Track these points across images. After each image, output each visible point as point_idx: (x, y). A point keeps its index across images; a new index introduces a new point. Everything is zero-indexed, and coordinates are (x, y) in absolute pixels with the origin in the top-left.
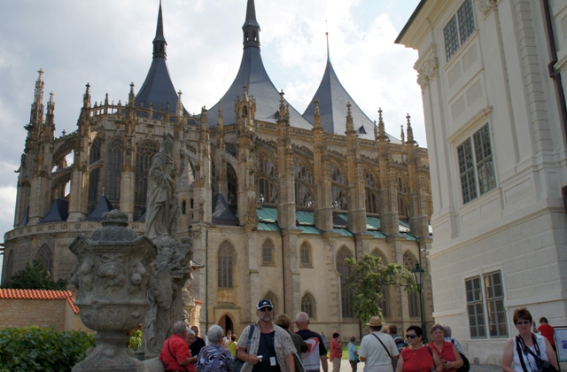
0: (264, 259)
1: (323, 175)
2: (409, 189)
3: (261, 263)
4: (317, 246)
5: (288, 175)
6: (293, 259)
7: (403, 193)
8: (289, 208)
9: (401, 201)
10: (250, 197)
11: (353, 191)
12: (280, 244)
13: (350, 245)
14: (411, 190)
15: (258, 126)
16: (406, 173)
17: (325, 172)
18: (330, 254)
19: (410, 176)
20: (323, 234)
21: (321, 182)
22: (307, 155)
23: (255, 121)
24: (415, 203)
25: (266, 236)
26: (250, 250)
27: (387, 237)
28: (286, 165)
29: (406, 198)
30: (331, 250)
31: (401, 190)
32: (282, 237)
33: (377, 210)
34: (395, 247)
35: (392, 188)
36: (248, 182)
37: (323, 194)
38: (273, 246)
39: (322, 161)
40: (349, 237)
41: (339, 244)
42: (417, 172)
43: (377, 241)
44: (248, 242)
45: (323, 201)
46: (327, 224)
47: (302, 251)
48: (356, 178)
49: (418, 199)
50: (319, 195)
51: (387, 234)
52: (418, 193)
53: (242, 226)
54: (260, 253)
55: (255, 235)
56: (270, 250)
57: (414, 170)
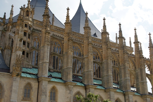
0: (25, 96)
1: (68, 48)
2: (119, 63)
3: (21, 99)
4: (61, 90)
5: (46, 45)
6: (43, 97)
7: (116, 66)
8: (44, 65)
9: (115, 71)
10: (18, 54)
11: (86, 60)
12: (37, 87)
13: (83, 91)
14: (121, 64)
15: (35, 22)
16: (118, 55)
17: (70, 47)
18: (69, 95)
19: (120, 56)
20: (65, 83)
21: (67, 53)
22: (61, 39)
23: (33, 20)
24: (122, 71)
25: (27, 81)
26: (14, 88)
27: (106, 89)
28: (45, 39)
29: (117, 69)
30: (70, 93)
31: (115, 64)
32: (39, 82)
33: (101, 76)
34: (110, 95)
35: (109, 60)
36: (18, 46)
37: (68, 60)
38: (32, 88)
39: (69, 40)
40: (82, 86)
41: (75, 90)
42: (124, 53)
43: (99, 91)
44: (13, 83)
45: (67, 63)
46: (69, 77)
47: (51, 93)
48: (88, 52)
49: (124, 68)
50: (65, 60)
51: (106, 87)
52: (124, 65)
53: (11, 73)
54: (21, 92)
55: (18, 79)
56: (29, 90)
57: (122, 53)
